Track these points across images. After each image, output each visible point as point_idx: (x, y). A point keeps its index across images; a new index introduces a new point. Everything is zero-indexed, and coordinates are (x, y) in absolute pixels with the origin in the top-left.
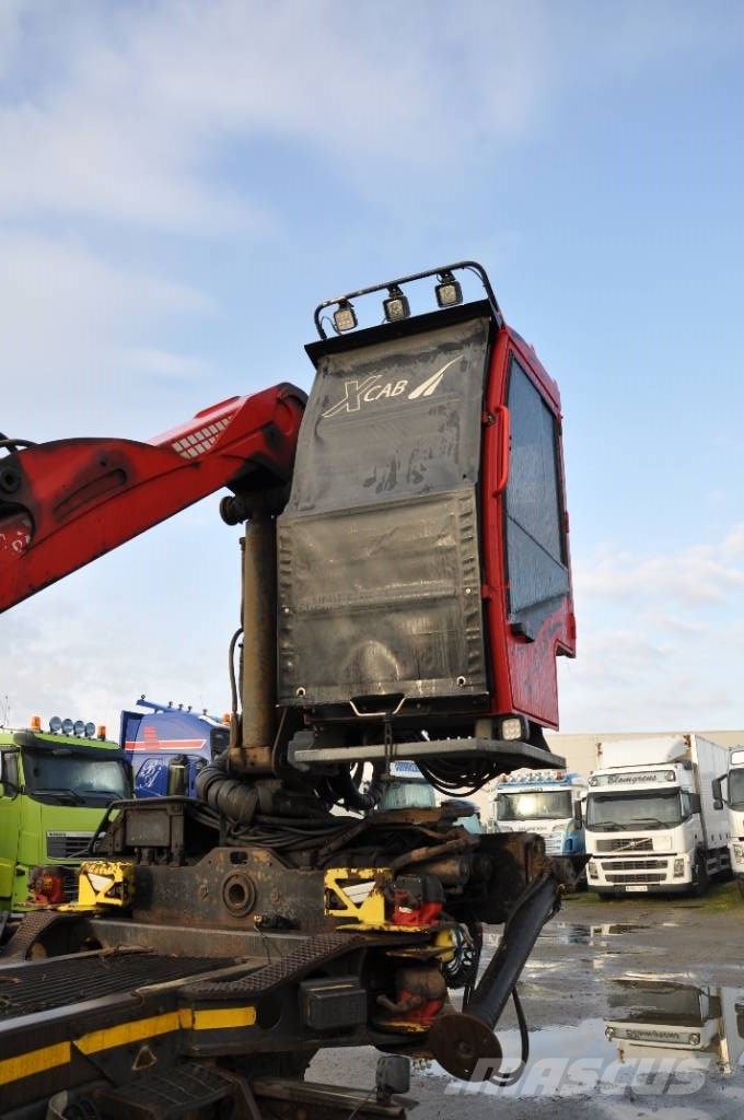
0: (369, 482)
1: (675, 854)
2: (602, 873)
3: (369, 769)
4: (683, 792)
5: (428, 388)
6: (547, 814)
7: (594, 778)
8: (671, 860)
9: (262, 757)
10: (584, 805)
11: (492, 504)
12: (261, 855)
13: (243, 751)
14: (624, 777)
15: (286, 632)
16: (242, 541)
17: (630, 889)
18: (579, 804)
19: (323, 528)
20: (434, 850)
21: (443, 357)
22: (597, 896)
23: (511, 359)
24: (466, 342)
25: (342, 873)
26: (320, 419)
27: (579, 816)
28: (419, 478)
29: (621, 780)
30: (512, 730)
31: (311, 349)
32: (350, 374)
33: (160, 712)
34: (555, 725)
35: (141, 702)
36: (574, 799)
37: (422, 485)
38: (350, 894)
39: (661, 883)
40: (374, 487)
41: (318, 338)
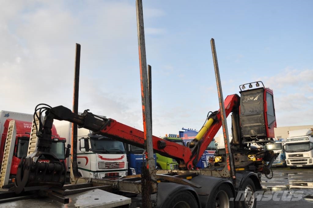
0: (250, 111)
1: (309, 158)
2: (290, 162)
3: (248, 144)
4: (311, 143)
5: (256, 99)
6: (276, 149)
7: (287, 140)
8: (308, 159)
9: (238, 143)
10: (285, 146)
11: (265, 114)
12: (239, 154)
13: (235, 142)
14: (295, 139)
15: (242, 129)
16: (231, 115)
17: (297, 166)
18: (283, 146)
19: (245, 117)
20: (260, 153)
21: (257, 94)
22: (289, 168)
23: (266, 92)
24: (260, 92)
25: (250, 155)
26: (242, 102)
27: (284, 149)
28: (256, 111)
29: (294, 140)
30: (269, 139)
31: (240, 92)
32: (245, 95)
33: (187, 131)
34: (274, 137)
35: (183, 129)
36: (283, 145)
37: (257, 112)
38: (251, 158)
39: (306, 164)
40: (251, 112)
41: (240, 91)
